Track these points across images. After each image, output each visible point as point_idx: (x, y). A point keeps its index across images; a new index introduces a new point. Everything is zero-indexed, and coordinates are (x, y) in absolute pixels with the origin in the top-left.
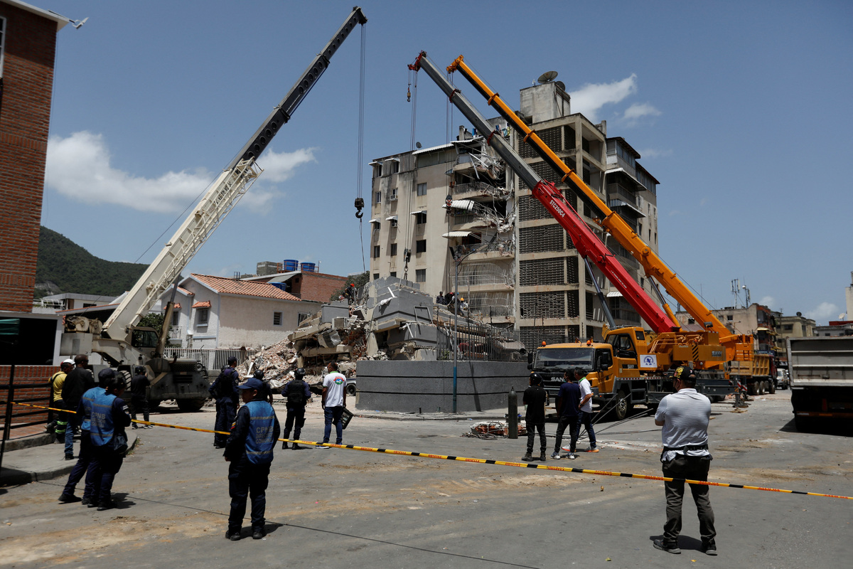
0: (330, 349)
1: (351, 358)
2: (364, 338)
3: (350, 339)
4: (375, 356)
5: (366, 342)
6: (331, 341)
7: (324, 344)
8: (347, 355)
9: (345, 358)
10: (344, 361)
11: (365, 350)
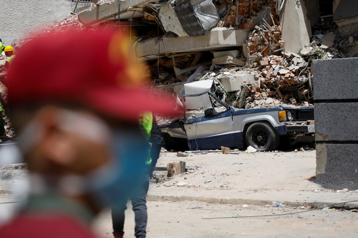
0: (192, 40)
1: (245, 60)
2: (274, 10)
3: (241, 13)
4: (305, 52)
5: (278, 19)
6: (196, 19)
7: (178, 29)
8: (235, 53)
9: (230, 59)
10: (229, 66)
11: (278, 37)
